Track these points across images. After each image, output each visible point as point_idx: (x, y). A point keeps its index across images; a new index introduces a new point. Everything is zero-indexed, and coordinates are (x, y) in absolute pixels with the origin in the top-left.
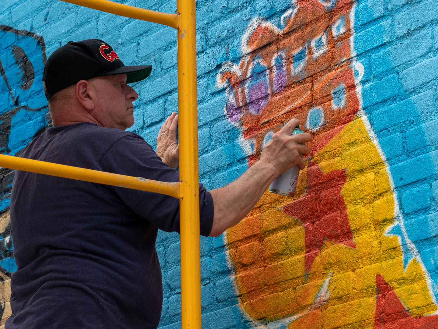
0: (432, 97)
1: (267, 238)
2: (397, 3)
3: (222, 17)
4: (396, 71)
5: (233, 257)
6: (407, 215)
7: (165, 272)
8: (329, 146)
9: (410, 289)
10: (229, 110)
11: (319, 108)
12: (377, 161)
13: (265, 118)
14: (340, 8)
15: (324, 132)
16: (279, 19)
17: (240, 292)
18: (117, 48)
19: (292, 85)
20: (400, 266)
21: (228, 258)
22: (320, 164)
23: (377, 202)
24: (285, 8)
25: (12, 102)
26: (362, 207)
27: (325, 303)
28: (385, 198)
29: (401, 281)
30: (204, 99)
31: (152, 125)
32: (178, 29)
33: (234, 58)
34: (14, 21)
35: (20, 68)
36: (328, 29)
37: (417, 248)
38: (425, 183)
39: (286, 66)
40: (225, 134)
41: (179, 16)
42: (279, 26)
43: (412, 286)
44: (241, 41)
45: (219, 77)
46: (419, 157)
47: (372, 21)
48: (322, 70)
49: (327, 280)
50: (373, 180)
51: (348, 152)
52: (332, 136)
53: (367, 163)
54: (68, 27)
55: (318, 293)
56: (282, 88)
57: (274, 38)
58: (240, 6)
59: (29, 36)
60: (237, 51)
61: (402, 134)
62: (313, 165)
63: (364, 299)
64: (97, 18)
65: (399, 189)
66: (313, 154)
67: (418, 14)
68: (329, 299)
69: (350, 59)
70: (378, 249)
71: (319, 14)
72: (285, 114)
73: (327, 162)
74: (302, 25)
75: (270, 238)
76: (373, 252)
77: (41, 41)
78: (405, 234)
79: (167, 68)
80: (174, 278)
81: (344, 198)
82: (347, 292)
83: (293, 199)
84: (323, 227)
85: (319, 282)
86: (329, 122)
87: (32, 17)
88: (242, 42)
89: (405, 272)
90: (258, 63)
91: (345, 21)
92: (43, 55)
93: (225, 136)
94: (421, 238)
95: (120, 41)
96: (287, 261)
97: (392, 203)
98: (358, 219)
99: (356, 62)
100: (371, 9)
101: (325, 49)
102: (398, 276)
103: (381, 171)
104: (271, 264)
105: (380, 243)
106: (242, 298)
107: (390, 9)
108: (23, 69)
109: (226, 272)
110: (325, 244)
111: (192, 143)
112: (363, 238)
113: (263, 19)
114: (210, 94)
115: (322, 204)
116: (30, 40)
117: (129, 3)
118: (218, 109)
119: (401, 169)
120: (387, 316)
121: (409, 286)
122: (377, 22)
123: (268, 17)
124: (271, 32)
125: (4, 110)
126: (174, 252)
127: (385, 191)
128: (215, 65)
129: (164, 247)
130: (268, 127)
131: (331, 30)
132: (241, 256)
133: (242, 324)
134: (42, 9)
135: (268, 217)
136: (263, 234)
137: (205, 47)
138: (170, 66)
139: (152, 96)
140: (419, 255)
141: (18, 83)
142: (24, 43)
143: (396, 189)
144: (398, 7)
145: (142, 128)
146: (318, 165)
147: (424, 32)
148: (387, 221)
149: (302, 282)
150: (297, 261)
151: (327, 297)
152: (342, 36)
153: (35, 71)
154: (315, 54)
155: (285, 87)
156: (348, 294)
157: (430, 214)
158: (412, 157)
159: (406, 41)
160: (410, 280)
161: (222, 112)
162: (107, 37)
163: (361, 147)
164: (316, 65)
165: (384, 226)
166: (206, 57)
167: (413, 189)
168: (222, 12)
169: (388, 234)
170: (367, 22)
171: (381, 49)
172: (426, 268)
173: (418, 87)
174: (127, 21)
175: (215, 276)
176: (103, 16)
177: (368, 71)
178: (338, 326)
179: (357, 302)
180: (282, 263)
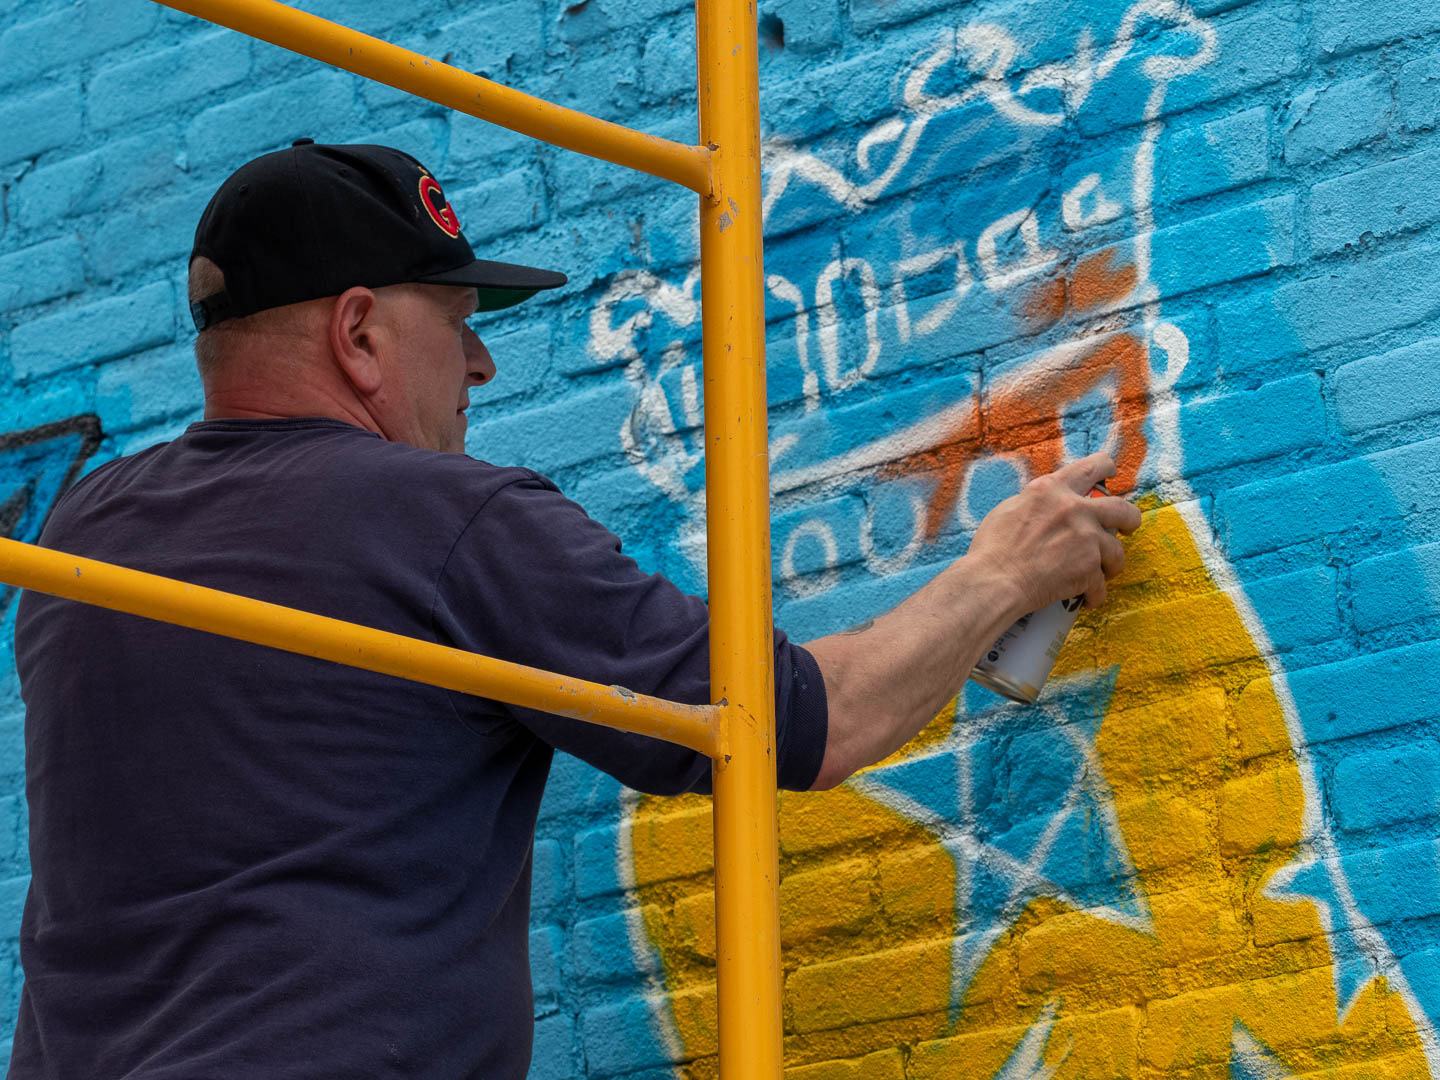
2: (1320, 144)
4: (1313, 365)
5: (657, 933)
6: (1349, 836)
9: (1361, 1076)
10: (644, 435)
11: (1010, 460)
12: (1237, 651)
13: (789, 475)
14: (1093, 137)
16: (847, 147)
17: (687, 1051)
18: (170, 183)
19: (899, 373)
20: (1325, 997)
21: (637, 934)
23: (1235, 786)
24: (874, 113)
26: (1177, 799)
28: (1266, 776)
29: (1329, 1047)
30: (538, 389)
33: (664, 263)
36: (1047, 203)
37: (1388, 943)
38: (1422, 736)
39: (878, 308)
40: (625, 516)
41: (712, 153)
42: (851, 172)
43: (1371, 1064)
45: (600, 320)
46: (1400, 650)
47: (1221, 193)
48: (1022, 337)
50: (1222, 712)
51: (1122, 615)
53: (1198, 656)
55: (1003, 1069)
56: (862, 380)
57: (829, 211)
58: (690, 90)
60: (678, 241)
61: (1333, 571)
64: (84, 71)
65: (1321, 748)
67: (1400, 186)
69: (1132, 309)
70: (1241, 939)
71: (1011, 148)
72: (871, 467)
74: (944, 179)
76: (1219, 947)
78: (1346, 897)
81: (1108, 765)
82: (1118, 1071)
84: (1023, 853)
85: (1008, 1032)
89: (1344, 1021)
91: (1114, 181)
93: (626, 524)
94: (1408, 914)
95: (181, 158)
96: (879, 955)
97: (1297, 794)
98: (1161, 838)
99: (1155, 321)
100: (1218, 153)
101: (1037, 264)
102: (1316, 1030)
103: (1255, 685)
104: (812, 962)
105: (1249, 919)
106: (691, 1068)
107: (1290, 160)
109: (628, 981)
112: (1181, 898)
113: (786, 144)
114: (564, 375)
115: (1017, 777)
118: (596, 428)
119: (1332, 686)
121: (1359, 1065)
122: (1240, 197)
123: (802, 139)
127: (1265, 750)
128: (588, 277)
130: (802, 507)
131: (1056, 206)
132: (689, 930)
135: (801, 807)
137: (542, 215)
140: (1397, 968)
143: (1309, 749)
144: (1324, 158)
147: (1424, 248)
148: (1276, 851)
149: (935, 1030)
150: (918, 960)
152: (1103, 231)
154: (994, 279)
155: (873, 379)
157: (1438, 836)
158: (1374, 648)
159: (1352, 270)
160: (1362, 1047)
161: (611, 439)
162: (126, 142)
163: (1174, 602)
164: (999, 316)
165: (1262, 865)
166: (547, 248)
167: (1374, 753)
168: (614, 103)
169: (1279, 894)
170: (1201, 193)
171: (1255, 288)
172: (1426, 1009)
173: (1398, 422)
174: (213, 93)
175: (581, 992)
176: (109, 65)
177: (1206, 353)
180: (858, 964)
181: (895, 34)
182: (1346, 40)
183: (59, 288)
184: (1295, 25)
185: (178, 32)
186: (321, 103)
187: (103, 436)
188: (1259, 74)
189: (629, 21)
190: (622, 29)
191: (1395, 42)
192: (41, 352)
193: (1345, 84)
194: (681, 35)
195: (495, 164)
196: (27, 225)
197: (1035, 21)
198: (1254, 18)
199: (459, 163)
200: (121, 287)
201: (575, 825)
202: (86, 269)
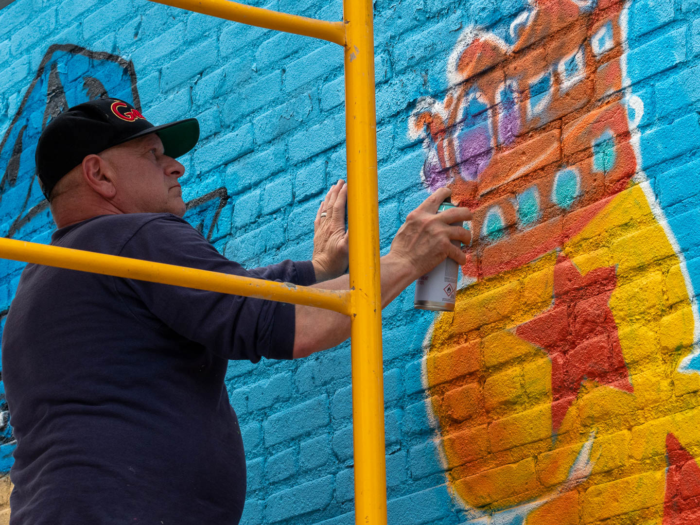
1: (491, 378)
3: (416, 26)
4: (695, 109)
5: (437, 409)
7: (329, 433)
8: (590, 230)
10: (429, 174)
11: (573, 169)
12: (666, 252)
13: (486, 186)
14: (604, 10)
15: (581, 207)
16: (506, 28)
17: (449, 464)
18: (250, 78)
19: (528, 133)
21: (429, 410)
22: (574, 259)
23: (666, 319)
24: (516, 10)
26: (643, 327)
27: (585, 480)
28: (679, 312)
30: (389, 157)
31: (307, 199)
32: (345, 46)
33: (435, 92)
34: (86, 37)
36: (585, 43)
39: (519, 103)
41: (347, 25)
42: (507, 39)
44: (446, 64)
45: (411, 121)
47: (656, 30)
48: (577, 109)
49: (588, 444)
50: (660, 283)
51: (619, 240)
52: (594, 213)
53: (649, 257)
54: (173, 45)
55: (574, 464)
56: (513, 138)
57: (500, 58)
58: (444, 9)
59: (110, 61)
60: (441, 81)
62: (564, 260)
63: (648, 474)
64: (218, 31)
66: (563, 243)
68: (591, 474)
69: (620, 91)
70: (669, 394)
71: (571, 19)
72: (518, 179)
73: (586, 256)
74: (544, 38)
75: (496, 377)
76: (660, 398)
77: (129, 69)
79: (329, 108)
80: (343, 442)
81: (614, 313)
82: (620, 462)
83: (532, 315)
84: (580, 359)
85: (575, 446)
86: (588, 192)
87: (115, 31)
88: (449, 66)
90: (475, 99)
91: (612, 30)
92: (133, 90)
95: (254, 67)
96: (524, 413)
97: (691, 320)
98: (636, 347)
99: (630, 95)
100: (654, 10)
101: (580, 74)
103: (673, 269)
104: (498, 418)
105: (672, 383)
106: (452, 473)
107: (684, 10)
109: (427, 433)
110: (583, 386)
111: (369, 228)
112: (645, 375)
113: (482, 29)
114: (399, 149)
115: (578, 322)
116: (112, 67)
117: (268, 6)
118: (411, 172)
120: (684, 500)
122: (664, 31)
123: (489, 26)
124: (495, 49)
126: (343, 401)
127: (678, 300)
128: (406, 102)
129: (327, 393)
130: (491, 201)
131: (590, 45)
132: (450, 406)
133: (453, 514)
134: (131, 18)
135: (492, 345)
136: (485, 371)
137: (389, 75)
138: (334, 105)
139: (307, 153)
142: (103, 72)
143: (696, 298)
145: (291, 205)
146: (572, 260)
148: (684, 349)
149: (547, 447)
150: (539, 414)
151: (588, 470)
152: (608, 55)
154: (565, 83)
155: (518, 137)
156: (621, 466)
161: (417, 177)
162: (234, 61)
163: (640, 231)
164: (567, 101)
165: (678, 357)
166: (391, 90)
168: (415, 19)
169: (684, 370)
170: (647, 31)
171: (671, 74)
175: (409, 439)
176: (227, 27)
177: (651, 109)
178: (606, 516)
179: (635, 478)
180: (515, 417)
183: (211, 131)
187: (229, 197)
192: (205, 161)
196: (199, 104)
200: (234, 127)
201: (405, 360)
202: (221, 122)
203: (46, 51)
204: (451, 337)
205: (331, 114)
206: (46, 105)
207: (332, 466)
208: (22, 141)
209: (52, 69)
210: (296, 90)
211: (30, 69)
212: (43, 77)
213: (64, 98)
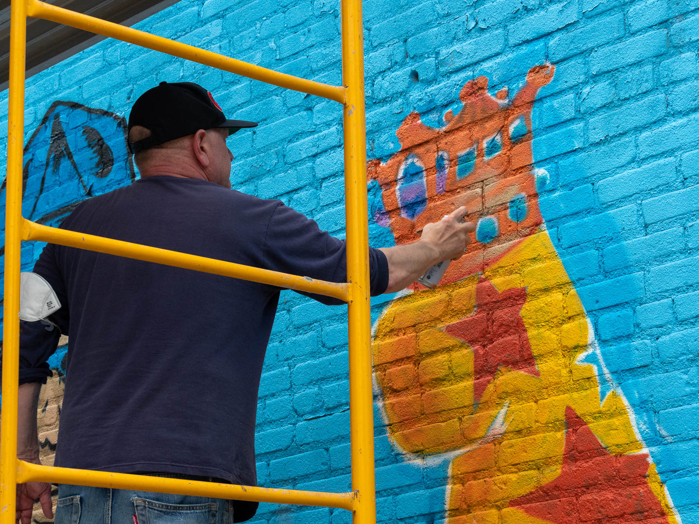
0: (635, 213)
1: (424, 361)
2: (592, 106)
4: (590, 181)
6: (603, 342)
7: (290, 395)
8: (505, 261)
9: (608, 425)
10: (375, 214)
11: (492, 218)
12: (566, 280)
14: (518, 107)
15: (498, 245)
16: (439, 114)
17: (390, 421)
19: (457, 189)
20: (596, 398)
22: (492, 280)
23: (565, 326)
24: (447, 102)
25: (82, 192)
26: (547, 331)
27: (500, 436)
28: (576, 322)
29: (598, 415)
33: (381, 156)
34: (85, 97)
35: (94, 152)
36: (503, 129)
37: (616, 379)
38: (627, 307)
39: (449, 168)
42: (440, 122)
43: (611, 420)
44: (390, 136)
46: (619, 278)
47: (559, 124)
48: (495, 175)
49: (503, 411)
50: (561, 301)
51: (529, 269)
52: (509, 249)
53: (553, 282)
55: (492, 425)
56: (444, 192)
57: (434, 136)
58: (389, 97)
59: (106, 116)
60: (385, 148)
61: (597, 251)
62: (484, 281)
63: (551, 433)
65: (594, 312)
66: (484, 269)
67: (618, 119)
68: (505, 433)
69: (530, 165)
70: (568, 379)
71: (492, 112)
73: (502, 279)
74: (470, 123)
75: (429, 360)
76: (561, 381)
77: (122, 123)
78: (602, 363)
79: (292, 162)
80: (302, 402)
81: (524, 320)
82: (529, 425)
83: (458, 318)
84: (497, 351)
85: (493, 412)
87: (110, 94)
88: (392, 138)
89: (602, 406)
90: (413, 163)
91: (525, 122)
94: (622, 369)
96: (451, 387)
97: (586, 328)
98: (542, 345)
99: (538, 168)
100: (558, 110)
101: (499, 151)
102: (593, 409)
103: (572, 292)
104: (430, 390)
105: (571, 372)
106: (392, 427)
107: (582, 111)
108: (98, 154)
110: (499, 370)
112: (549, 365)
115: (495, 325)
116: (108, 121)
119: (597, 291)
120: (579, 453)
121: (607, 421)
122: (566, 125)
123: (425, 112)
124: (430, 128)
125: (72, 200)
127: (575, 314)
129: (289, 366)
131: (506, 130)
132: (390, 380)
133: (392, 457)
134: (124, 86)
135: (426, 338)
136: (419, 356)
137: (342, 142)
138: (297, 160)
140: (620, 387)
141: (91, 169)
142: (100, 124)
143: (590, 313)
144: (593, 110)
146: (490, 281)
147: (626, 140)
148: (580, 348)
149: (470, 412)
150: (463, 389)
151: (503, 429)
153: (114, 157)
155: (448, 192)
156: (529, 428)
157: (633, 342)
158: (611, 277)
159: (603, 148)
160: (608, 415)
163: (545, 264)
164: (488, 169)
165: (575, 353)
167: (611, 313)
169: (580, 363)
170: (552, 125)
171: (571, 156)
172: (629, 401)
173: (618, 200)
174: (239, 106)
177: (555, 179)
178: (517, 462)
179: (540, 437)
180: (445, 390)
181: (454, 75)
182: (600, 70)
184: (583, 65)
185: (228, 86)
186: (273, 107)
188: (571, 83)
189: (369, 75)
190: (367, 78)
191: (616, 70)
193: (600, 85)
194: (386, 79)
195: (327, 125)
197: (498, 68)
198: (570, 64)
199: (316, 125)
203: (50, 105)
204: (392, 331)
205: (293, 166)
206: (50, 145)
207: (292, 419)
208: (29, 170)
209: (55, 119)
210: (264, 147)
211: (36, 117)
212: (47, 124)
213: (66, 140)
